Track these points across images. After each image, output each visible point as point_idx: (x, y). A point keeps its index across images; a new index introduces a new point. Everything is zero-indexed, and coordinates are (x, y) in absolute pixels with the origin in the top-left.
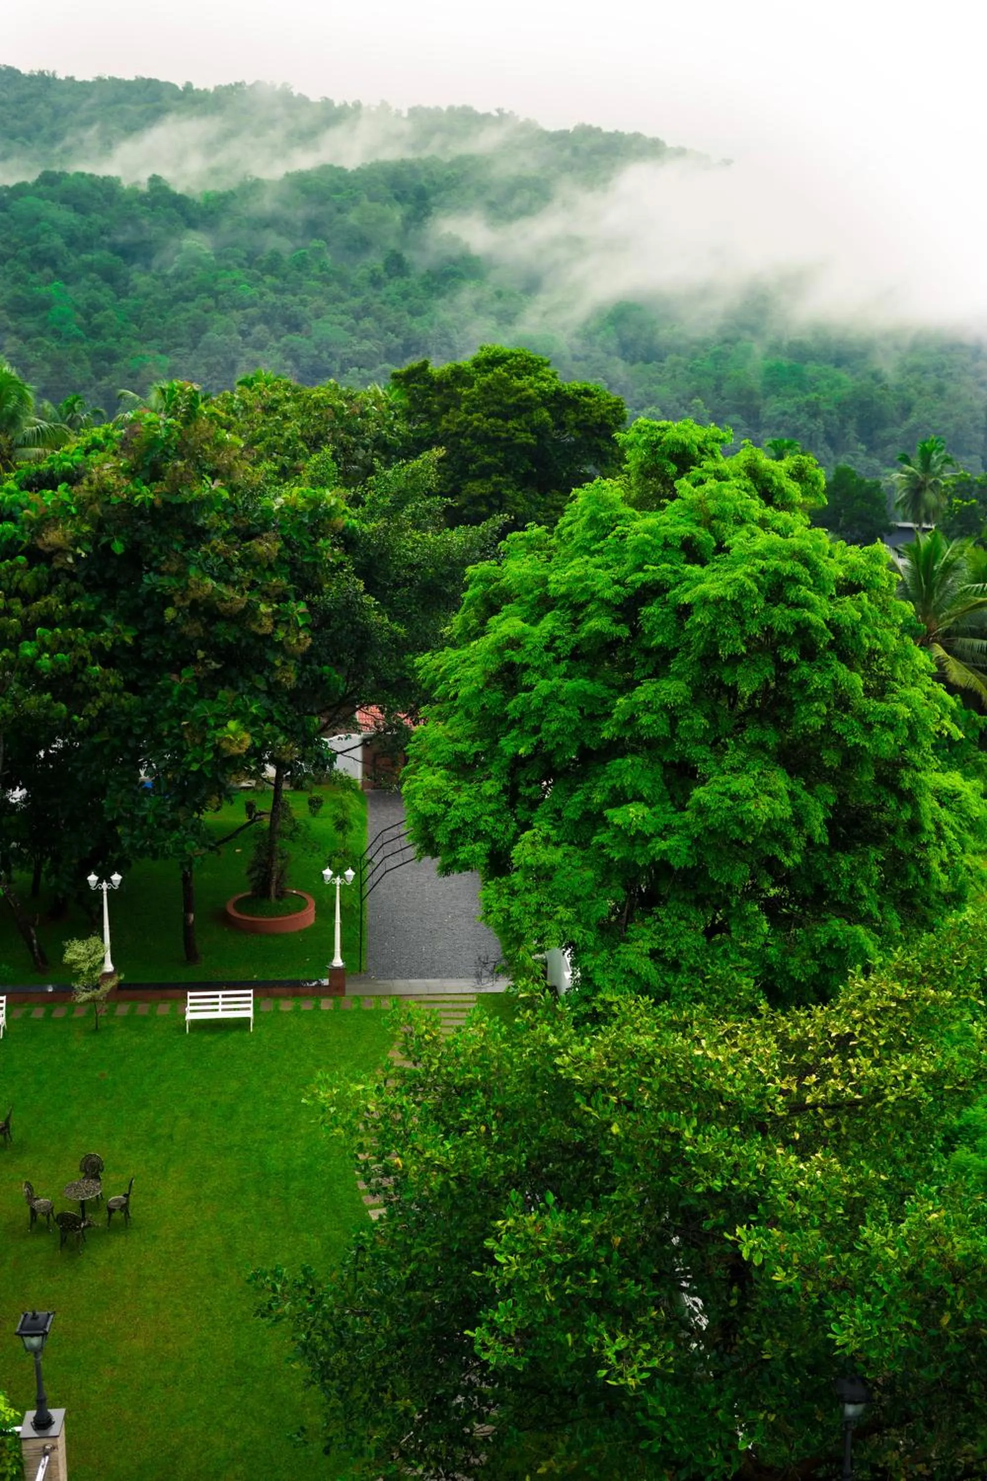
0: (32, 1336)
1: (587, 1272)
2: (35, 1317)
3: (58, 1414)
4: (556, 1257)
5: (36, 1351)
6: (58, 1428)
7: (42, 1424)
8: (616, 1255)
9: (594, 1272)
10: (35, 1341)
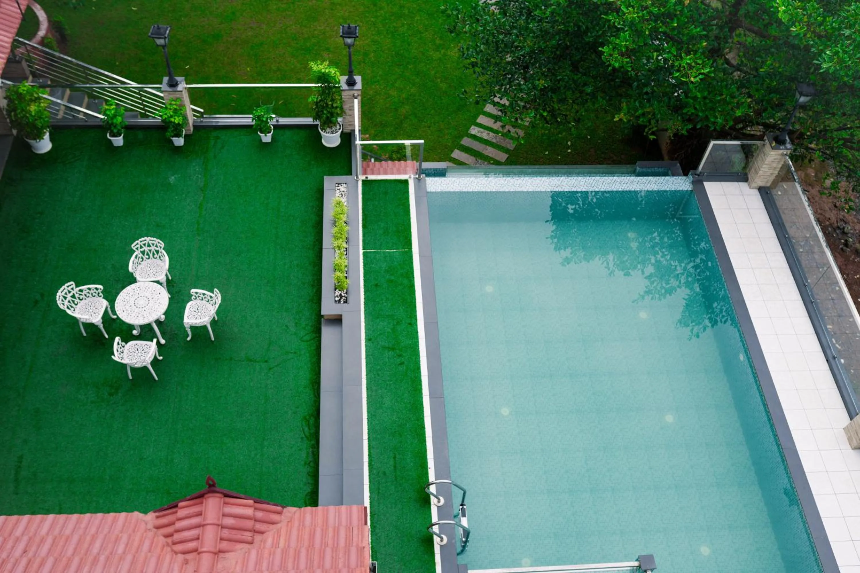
0: (349, 38)
1: (672, 19)
2: (349, 27)
3: (358, 79)
4: (655, 10)
5: (349, 46)
6: (359, 86)
7: (351, 83)
8: (686, 10)
9: (675, 20)
10: (349, 41)
